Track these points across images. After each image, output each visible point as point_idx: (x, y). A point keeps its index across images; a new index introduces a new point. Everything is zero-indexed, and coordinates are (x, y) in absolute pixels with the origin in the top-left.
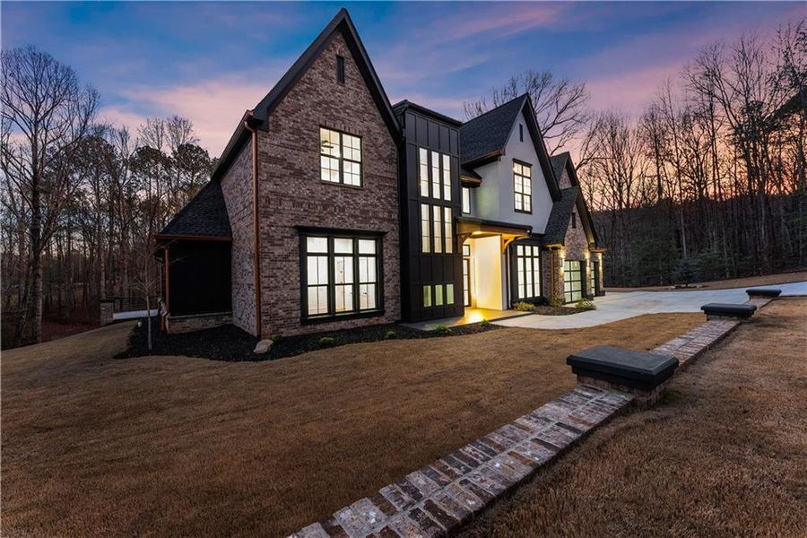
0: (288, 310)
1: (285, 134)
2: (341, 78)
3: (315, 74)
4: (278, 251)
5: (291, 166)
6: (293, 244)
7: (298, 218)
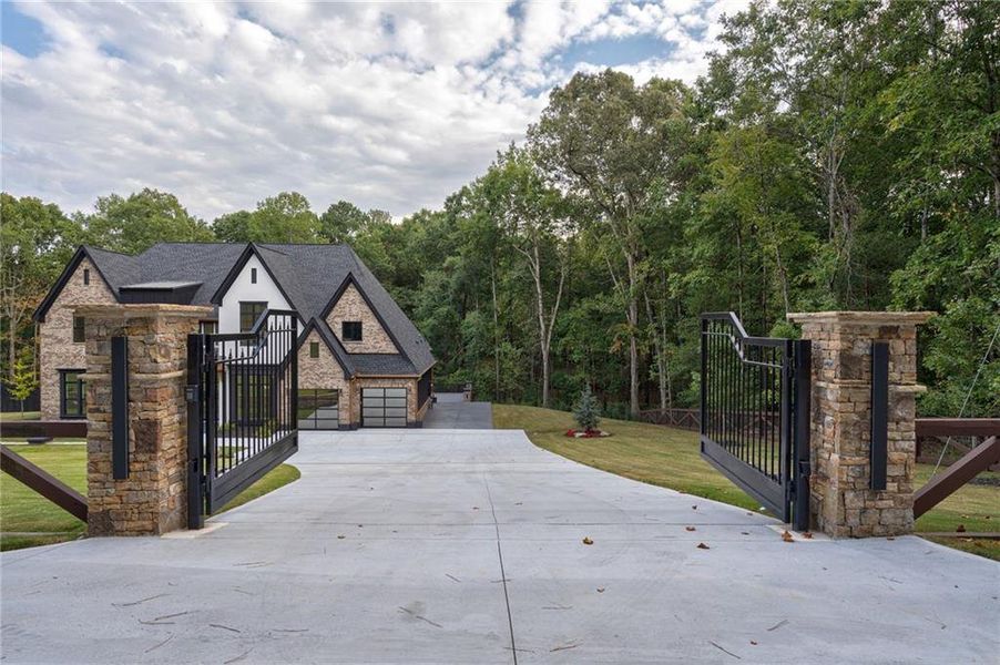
0: (55, 411)
1: (53, 322)
2: (87, 282)
3: (70, 285)
4: (49, 381)
5: (56, 338)
6: (57, 377)
7: (60, 364)
